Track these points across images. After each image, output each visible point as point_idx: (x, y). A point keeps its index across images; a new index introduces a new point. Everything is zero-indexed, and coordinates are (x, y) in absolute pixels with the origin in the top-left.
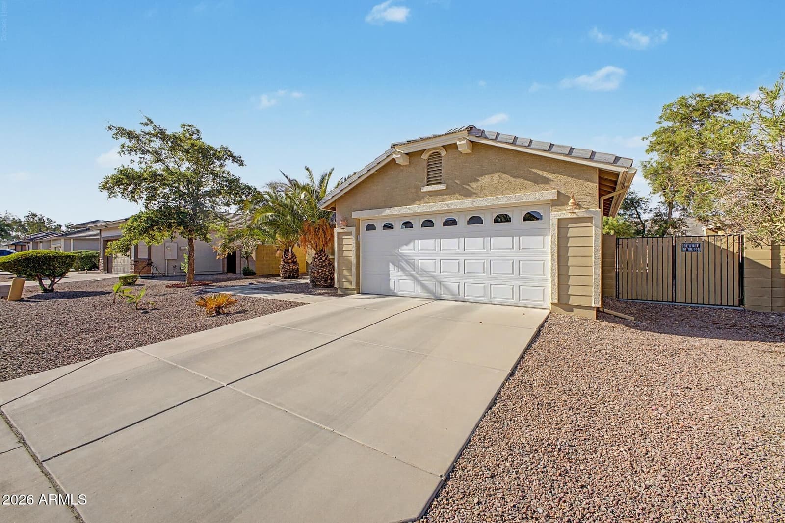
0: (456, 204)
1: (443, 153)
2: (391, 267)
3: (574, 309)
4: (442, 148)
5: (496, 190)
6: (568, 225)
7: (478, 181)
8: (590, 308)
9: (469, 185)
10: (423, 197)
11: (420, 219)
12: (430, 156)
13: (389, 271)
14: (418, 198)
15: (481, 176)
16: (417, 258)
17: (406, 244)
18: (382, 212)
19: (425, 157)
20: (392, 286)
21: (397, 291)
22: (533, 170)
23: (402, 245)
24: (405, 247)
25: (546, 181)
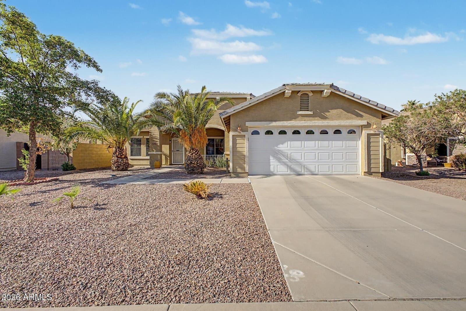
0: (317, 123)
1: (311, 94)
2: (271, 158)
3: (373, 174)
4: (310, 91)
5: (339, 117)
6: (370, 137)
7: (329, 112)
8: (379, 173)
9: (324, 113)
10: (298, 117)
11: (291, 129)
12: (302, 95)
13: (270, 160)
14: (294, 117)
15: (332, 109)
16: (289, 152)
17: (282, 144)
18: (270, 124)
19: (299, 94)
20: (272, 169)
21: (275, 172)
22: (356, 110)
23: (279, 144)
24: (281, 146)
25: (361, 116)
